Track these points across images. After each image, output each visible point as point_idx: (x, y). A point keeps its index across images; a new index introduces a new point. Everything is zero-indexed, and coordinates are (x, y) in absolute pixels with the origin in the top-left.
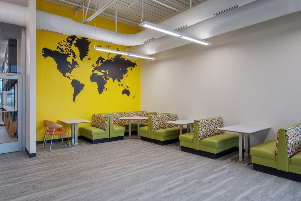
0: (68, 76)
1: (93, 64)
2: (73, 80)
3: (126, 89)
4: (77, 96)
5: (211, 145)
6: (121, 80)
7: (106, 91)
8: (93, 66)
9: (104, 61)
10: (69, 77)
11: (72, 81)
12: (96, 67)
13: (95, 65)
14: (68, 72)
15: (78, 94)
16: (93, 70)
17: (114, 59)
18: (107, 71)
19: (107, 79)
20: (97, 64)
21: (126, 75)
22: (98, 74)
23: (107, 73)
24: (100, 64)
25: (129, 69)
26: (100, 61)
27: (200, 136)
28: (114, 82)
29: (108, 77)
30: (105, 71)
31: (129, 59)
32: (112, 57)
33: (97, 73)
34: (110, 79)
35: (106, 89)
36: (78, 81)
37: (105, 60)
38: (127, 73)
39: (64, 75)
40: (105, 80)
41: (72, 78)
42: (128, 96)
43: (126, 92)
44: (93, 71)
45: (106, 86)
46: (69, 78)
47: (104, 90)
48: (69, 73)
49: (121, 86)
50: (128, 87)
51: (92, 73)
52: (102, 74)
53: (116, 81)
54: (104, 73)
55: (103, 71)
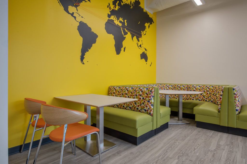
0: (73, 13)
1: (109, 4)
2: (81, 23)
3: (144, 52)
4: (87, 54)
6: (140, 39)
7: (124, 51)
8: (109, 7)
9: (122, 4)
10: (74, 15)
11: (78, 24)
12: (113, 10)
13: (112, 7)
14: (73, 5)
15: (88, 51)
16: (110, 13)
17: (133, 5)
18: (126, 21)
19: (126, 34)
20: (114, 5)
21: (144, 32)
22: (115, 22)
23: (126, 25)
24: (117, 7)
25: (147, 25)
26: (118, 2)
28: (132, 39)
29: (126, 31)
30: (124, 20)
31: (147, 12)
32: (131, 2)
33: (114, 20)
34: (129, 33)
35: (125, 48)
36: (89, 26)
37: (124, 3)
38: (145, 31)
39: (66, 10)
40: (123, 34)
41: (79, 19)
42: (146, 63)
43: (144, 56)
44: (109, 16)
45: (124, 43)
46: (75, 18)
47: (123, 49)
48: (74, 7)
49: (139, 47)
50: (146, 50)
51: (108, 18)
52: (120, 25)
53: (135, 38)
54: (123, 23)
55: (121, 19)
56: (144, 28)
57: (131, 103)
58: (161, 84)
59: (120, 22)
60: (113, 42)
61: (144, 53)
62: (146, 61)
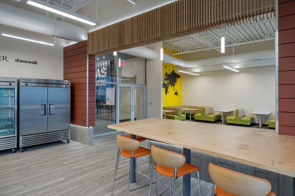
5: (246, 121)
6: (174, 86)
8: (163, 78)
9: (167, 75)
17: (171, 73)
19: (169, 86)
21: (176, 83)
22: (165, 83)
24: (166, 77)
25: (177, 79)
27: (240, 117)
28: (171, 87)
31: (177, 73)
34: (170, 85)
43: (176, 94)
44: (163, 81)
45: (168, 90)
47: (168, 92)
49: (174, 90)
50: (177, 90)
52: (167, 83)
54: (168, 82)
55: (167, 81)
56: (176, 81)
57: (171, 112)
58: (184, 106)
59: (167, 82)
60: (165, 90)
61: (176, 92)
62: (177, 95)
